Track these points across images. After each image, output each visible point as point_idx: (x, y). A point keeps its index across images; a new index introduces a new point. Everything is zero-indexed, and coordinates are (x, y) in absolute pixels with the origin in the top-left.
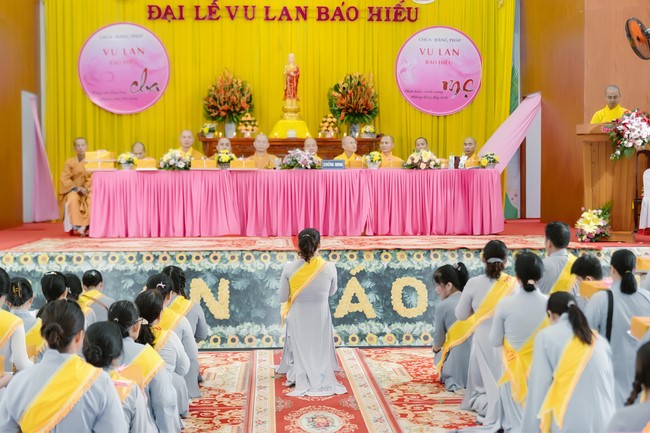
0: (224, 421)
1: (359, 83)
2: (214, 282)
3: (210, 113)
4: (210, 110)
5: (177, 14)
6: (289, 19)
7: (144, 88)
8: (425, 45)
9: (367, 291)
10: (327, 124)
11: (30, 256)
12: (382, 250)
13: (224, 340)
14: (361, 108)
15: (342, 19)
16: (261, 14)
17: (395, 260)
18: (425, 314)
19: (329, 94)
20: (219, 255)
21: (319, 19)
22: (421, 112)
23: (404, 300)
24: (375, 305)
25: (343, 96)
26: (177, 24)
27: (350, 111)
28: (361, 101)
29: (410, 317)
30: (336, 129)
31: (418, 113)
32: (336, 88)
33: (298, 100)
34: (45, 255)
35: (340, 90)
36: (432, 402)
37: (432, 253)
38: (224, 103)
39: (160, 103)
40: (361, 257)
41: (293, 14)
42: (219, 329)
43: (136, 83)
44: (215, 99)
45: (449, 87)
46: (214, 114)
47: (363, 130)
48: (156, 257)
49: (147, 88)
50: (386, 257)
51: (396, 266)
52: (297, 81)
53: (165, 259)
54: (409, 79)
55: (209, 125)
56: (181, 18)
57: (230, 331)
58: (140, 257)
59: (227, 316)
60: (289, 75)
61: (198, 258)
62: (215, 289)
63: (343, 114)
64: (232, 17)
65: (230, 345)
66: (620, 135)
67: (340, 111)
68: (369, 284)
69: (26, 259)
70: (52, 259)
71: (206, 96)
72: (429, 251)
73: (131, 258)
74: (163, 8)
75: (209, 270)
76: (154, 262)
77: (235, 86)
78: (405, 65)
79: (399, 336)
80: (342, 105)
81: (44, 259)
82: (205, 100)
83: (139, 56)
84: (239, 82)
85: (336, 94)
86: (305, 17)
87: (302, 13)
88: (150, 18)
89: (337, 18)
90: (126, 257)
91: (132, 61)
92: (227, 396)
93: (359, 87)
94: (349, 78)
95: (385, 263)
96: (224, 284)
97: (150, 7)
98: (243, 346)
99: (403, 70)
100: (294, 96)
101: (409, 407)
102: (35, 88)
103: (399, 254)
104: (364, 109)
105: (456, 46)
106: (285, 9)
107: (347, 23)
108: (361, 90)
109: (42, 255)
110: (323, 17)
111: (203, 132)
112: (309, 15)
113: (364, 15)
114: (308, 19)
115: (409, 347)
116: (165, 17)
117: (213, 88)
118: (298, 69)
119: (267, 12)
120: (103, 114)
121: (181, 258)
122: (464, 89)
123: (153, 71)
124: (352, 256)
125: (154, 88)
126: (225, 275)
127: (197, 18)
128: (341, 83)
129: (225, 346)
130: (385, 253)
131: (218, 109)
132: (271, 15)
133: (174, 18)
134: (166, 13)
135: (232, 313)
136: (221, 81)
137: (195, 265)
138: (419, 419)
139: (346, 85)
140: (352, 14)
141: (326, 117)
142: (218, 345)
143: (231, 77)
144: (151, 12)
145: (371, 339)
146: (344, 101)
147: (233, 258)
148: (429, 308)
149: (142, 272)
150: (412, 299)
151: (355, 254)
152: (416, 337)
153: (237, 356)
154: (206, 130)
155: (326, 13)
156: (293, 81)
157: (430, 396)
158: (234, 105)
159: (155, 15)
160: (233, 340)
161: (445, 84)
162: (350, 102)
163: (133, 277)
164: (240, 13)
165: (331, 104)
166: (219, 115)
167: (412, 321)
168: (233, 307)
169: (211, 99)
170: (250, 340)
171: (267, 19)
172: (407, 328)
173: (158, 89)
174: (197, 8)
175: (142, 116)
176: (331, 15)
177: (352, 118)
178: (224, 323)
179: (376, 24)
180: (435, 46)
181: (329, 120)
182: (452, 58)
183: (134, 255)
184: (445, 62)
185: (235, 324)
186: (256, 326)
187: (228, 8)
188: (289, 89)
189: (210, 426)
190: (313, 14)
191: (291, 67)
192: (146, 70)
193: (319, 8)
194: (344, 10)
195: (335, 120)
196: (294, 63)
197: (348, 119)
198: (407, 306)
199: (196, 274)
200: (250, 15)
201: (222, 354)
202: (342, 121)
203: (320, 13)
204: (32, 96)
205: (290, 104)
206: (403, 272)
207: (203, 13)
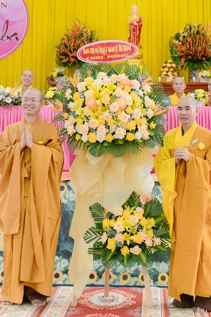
1: (198, 32)
3: (61, 59)
4: (62, 57)
7: (5, 38)
10: (166, 69)
14: (200, 55)
19: (170, 43)
25: (183, 44)
27: (189, 57)
30: (176, 73)
32: (177, 37)
33: (141, 47)
35: (181, 39)
38: (74, 50)
39: (18, 51)
44: (66, 47)
46: (65, 61)
47: (200, 74)
49: (8, 38)
52: (140, 30)
55: (58, 70)
60: (132, 24)
63: (183, 60)
67: (181, 57)
71: (59, 43)
77: (85, 35)
80: (182, 52)
82: (58, 48)
84: (89, 32)
85: (177, 42)
93: (198, 36)
94: (188, 27)
100: (137, 44)
104: (203, 56)
108: (200, 38)
111: (52, 76)
117: (65, 37)
118: (140, 19)
123: (14, 23)
125: (14, 38)
128: (181, 32)
131: (68, 56)
136: (73, 31)
139: (186, 34)
141: (166, 63)
143: (82, 27)
146: (184, 48)
154: (55, 74)
156: (136, 31)
162: (189, 49)
165: (171, 51)
166: (69, 62)
169: (63, 46)
170: (57, 276)
173: (17, 39)
177: (191, 64)
181: (169, 65)
188: (132, 37)
191: (135, 18)
192: (7, 22)
195: (174, 65)
196: (137, 14)
197: (188, 65)
202: (182, 67)
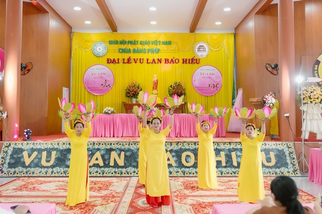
0: (112, 201)
1: (179, 84)
2: (119, 153)
4: (127, 94)
5: (117, 61)
6: (155, 63)
8: (202, 72)
9: (173, 156)
11: (56, 143)
12: (179, 142)
13: (122, 173)
15: (173, 63)
16: (145, 61)
17: (183, 146)
18: (194, 165)
19: (168, 88)
20: (121, 143)
21: (165, 63)
22: (201, 95)
23: (186, 160)
24: (176, 161)
25: (173, 89)
26: (117, 65)
28: (180, 91)
29: (188, 166)
31: (200, 95)
32: (171, 86)
34: (62, 143)
36: (189, 196)
37: (197, 143)
38: (132, 91)
39: (111, 92)
40: (171, 144)
41: (156, 61)
42: (120, 169)
43: (102, 85)
45: (211, 86)
48: (100, 144)
49: (106, 86)
50: (180, 144)
51: (184, 148)
52: (157, 84)
53: (103, 144)
54: (197, 83)
56: (118, 63)
57: (124, 170)
58: (94, 144)
59: (123, 165)
60: (154, 82)
61: (114, 144)
62: (119, 155)
64: (136, 62)
65: (123, 175)
66: (265, 102)
67: (172, 94)
68: (174, 154)
69: (55, 144)
70: (64, 144)
72: (195, 142)
73: (91, 144)
74: (112, 59)
75: (118, 148)
76: (99, 145)
77: (136, 85)
78: (195, 79)
79: (184, 173)
81: (61, 144)
82: (126, 90)
83: (104, 76)
84: (138, 84)
85: (171, 88)
86: (161, 62)
87: (160, 61)
88: (108, 63)
89: (172, 62)
90: (89, 144)
91: (101, 77)
92: (116, 193)
93: (179, 86)
94: (175, 83)
95: (180, 146)
96: (123, 153)
97: (108, 59)
98: (128, 176)
99: (195, 80)
100: (156, 89)
101: (179, 198)
102: (68, 86)
103: (185, 144)
104: (180, 93)
105: (213, 72)
106: (154, 59)
107: (175, 64)
109: (60, 143)
110: (167, 62)
112: (162, 62)
113: (181, 61)
114: (162, 63)
115: (187, 177)
116: (113, 63)
117: (129, 86)
118: (157, 80)
119: (148, 61)
120: (91, 95)
121: (108, 144)
122: (216, 86)
123: (109, 81)
124: (168, 144)
125: (109, 86)
126: (123, 150)
127: (124, 63)
128: (173, 84)
129: (122, 175)
130: (180, 143)
131: (130, 93)
132: (149, 62)
133: (116, 63)
134: (113, 61)
135: (125, 164)
136: (131, 84)
137: (113, 147)
138: (181, 202)
140: (177, 61)
142: (119, 175)
143: (135, 82)
144: (108, 61)
145: (174, 174)
146: (173, 91)
147: (126, 144)
148: (195, 163)
149: (94, 149)
150: (189, 159)
151: (169, 143)
152: (190, 173)
153: (125, 179)
155: (168, 61)
157: (188, 194)
158: (135, 92)
159: (109, 62)
160: (125, 173)
161: (210, 85)
162: (176, 91)
163: (91, 151)
164: (138, 61)
165: (169, 92)
166: (130, 96)
167: (189, 167)
168: (125, 162)
169: (128, 90)
170: (131, 173)
171: (147, 63)
172: (187, 170)
174: (124, 59)
175: (104, 96)
176: (170, 61)
178: (122, 167)
179: (185, 65)
180: (206, 72)
182: (212, 76)
183: (92, 143)
184: (209, 77)
185: (126, 168)
186: (133, 168)
187: (134, 59)
188: (154, 87)
189: (106, 203)
190: (163, 61)
191: (155, 79)
192: (106, 80)
193: (165, 59)
194: (174, 60)
196: (156, 77)
198: (187, 162)
199: (113, 150)
200: (142, 62)
201: (120, 178)
203: (166, 61)
204: (67, 89)
205: (155, 91)
206: (186, 150)
207: (126, 61)
